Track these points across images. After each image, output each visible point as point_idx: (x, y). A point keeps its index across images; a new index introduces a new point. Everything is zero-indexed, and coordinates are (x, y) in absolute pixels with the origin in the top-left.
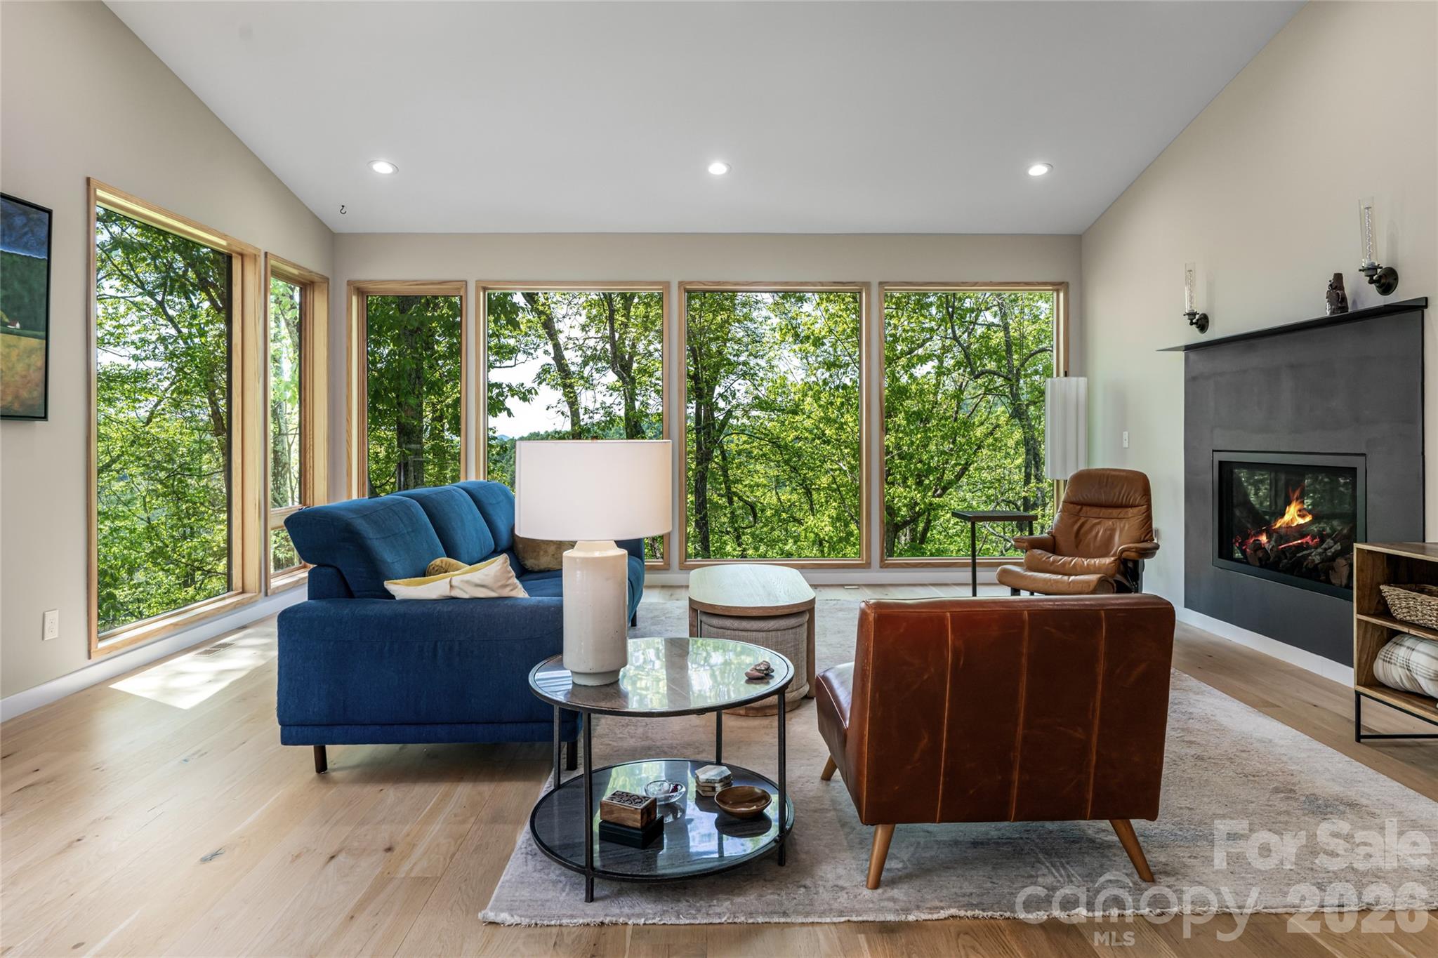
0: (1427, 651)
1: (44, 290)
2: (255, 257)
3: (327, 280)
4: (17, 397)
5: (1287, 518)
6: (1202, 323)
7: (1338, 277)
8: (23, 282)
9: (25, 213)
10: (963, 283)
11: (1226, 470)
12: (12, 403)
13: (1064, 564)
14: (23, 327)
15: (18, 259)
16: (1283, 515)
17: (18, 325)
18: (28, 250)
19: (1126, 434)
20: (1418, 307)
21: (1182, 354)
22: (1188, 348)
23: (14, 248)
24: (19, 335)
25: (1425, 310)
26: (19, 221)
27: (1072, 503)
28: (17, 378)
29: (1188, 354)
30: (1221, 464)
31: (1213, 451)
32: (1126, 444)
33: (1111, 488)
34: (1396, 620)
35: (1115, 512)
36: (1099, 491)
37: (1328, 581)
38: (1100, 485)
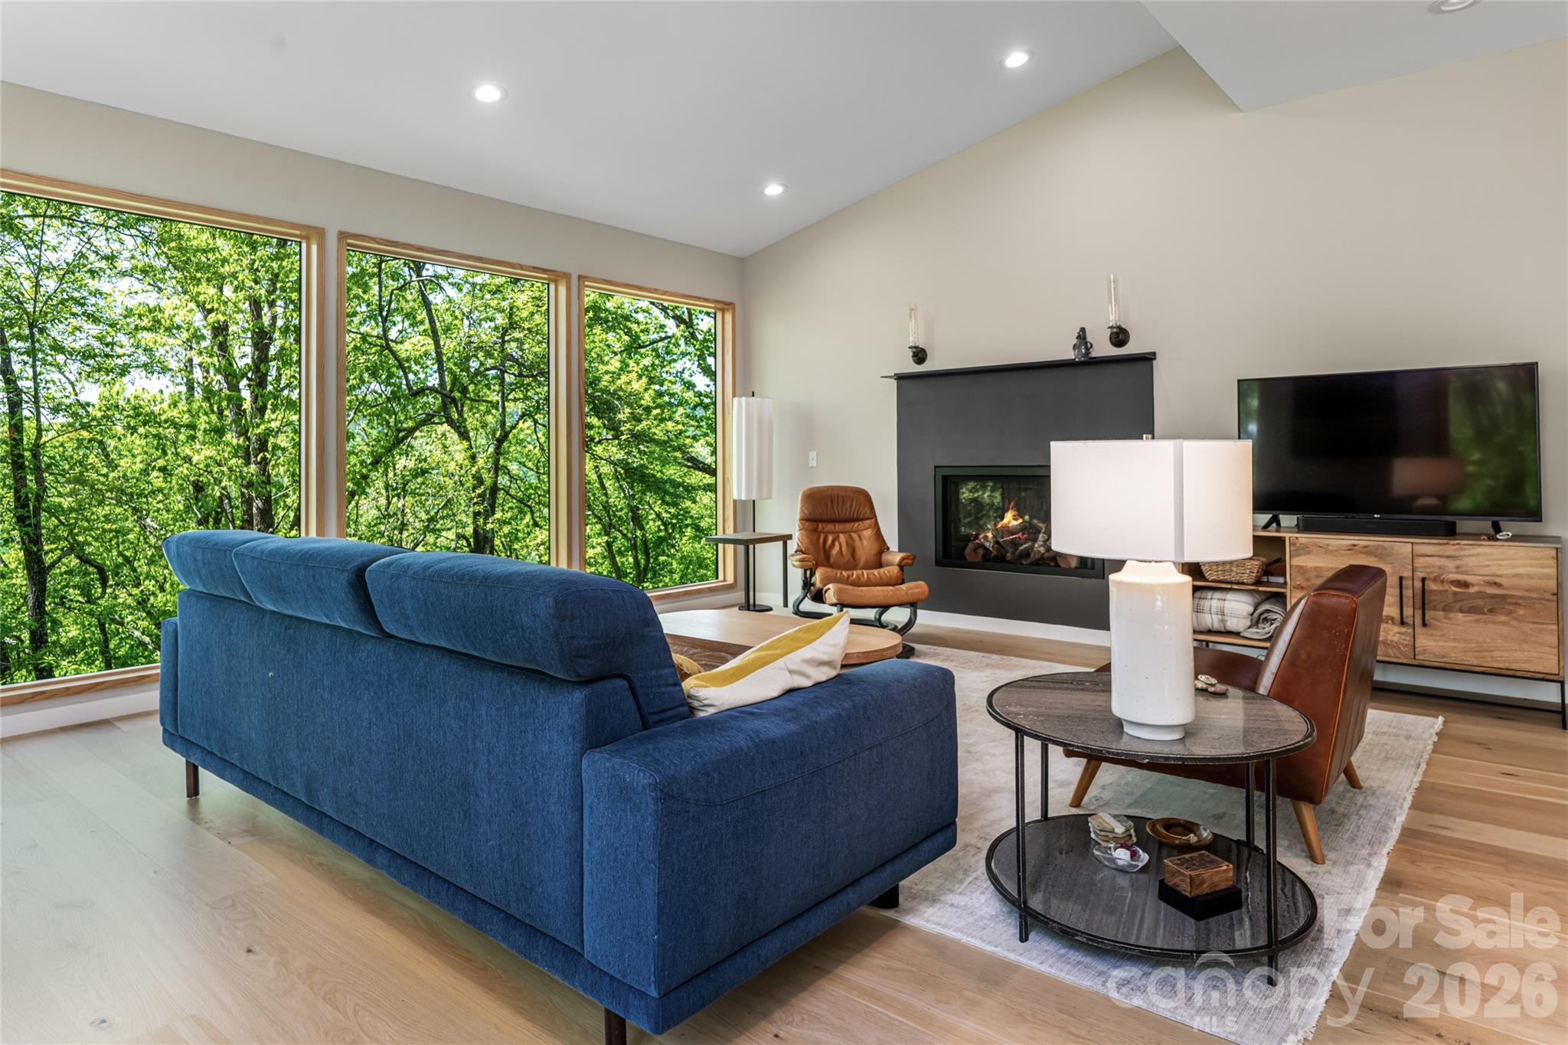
0: (1243, 600)
5: (1006, 520)
6: (920, 355)
7: (1083, 330)
11: (948, 483)
13: (858, 577)
16: (1002, 519)
19: (813, 455)
20: (1148, 359)
21: (894, 383)
22: (900, 378)
25: (1154, 362)
27: (808, 520)
29: (901, 382)
30: (945, 478)
31: (935, 467)
32: (813, 463)
33: (843, 503)
34: (1207, 581)
35: (848, 526)
36: (833, 507)
37: (1057, 565)
38: (832, 502)
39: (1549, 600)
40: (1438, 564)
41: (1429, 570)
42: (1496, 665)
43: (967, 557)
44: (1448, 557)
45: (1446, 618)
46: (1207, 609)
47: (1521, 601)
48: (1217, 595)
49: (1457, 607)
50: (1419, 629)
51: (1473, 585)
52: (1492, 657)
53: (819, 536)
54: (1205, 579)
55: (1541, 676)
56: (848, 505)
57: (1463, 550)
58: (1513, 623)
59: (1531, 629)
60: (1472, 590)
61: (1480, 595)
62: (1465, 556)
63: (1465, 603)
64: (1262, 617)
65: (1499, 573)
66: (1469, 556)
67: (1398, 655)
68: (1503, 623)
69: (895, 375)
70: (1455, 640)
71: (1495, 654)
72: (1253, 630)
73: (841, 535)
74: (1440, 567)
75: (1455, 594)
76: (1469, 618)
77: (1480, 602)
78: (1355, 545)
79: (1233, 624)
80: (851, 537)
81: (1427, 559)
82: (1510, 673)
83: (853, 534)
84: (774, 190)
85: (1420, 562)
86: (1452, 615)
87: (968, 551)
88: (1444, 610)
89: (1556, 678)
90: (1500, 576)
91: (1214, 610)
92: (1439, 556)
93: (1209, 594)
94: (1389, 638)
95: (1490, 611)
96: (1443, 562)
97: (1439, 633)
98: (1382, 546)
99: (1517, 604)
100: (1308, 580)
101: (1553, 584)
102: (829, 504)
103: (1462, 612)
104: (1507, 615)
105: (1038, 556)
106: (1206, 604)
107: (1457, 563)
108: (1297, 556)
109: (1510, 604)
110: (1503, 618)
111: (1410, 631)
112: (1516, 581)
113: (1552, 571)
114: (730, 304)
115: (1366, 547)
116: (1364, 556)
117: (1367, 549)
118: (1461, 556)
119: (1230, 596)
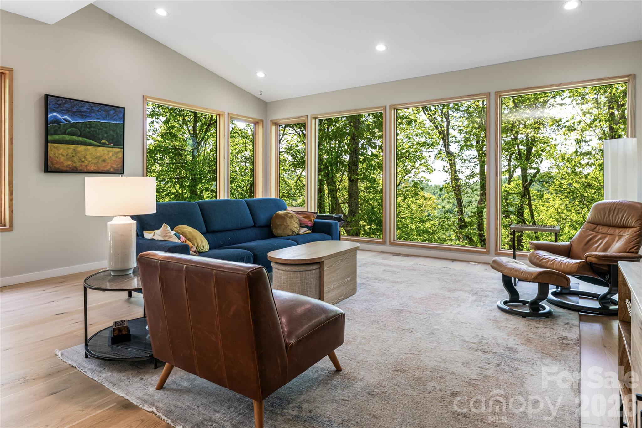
1: (122, 133)
2: (223, 115)
3: (262, 121)
4: (112, 167)
8: (114, 131)
9: (114, 109)
12: (110, 169)
14: (113, 145)
15: (112, 124)
17: (112, 145)
18: (116, 121)
23: (110, 121)
24: (112, 147)
26: (112, 112)
28: (112, 161)
36: (609, 215)
80: (613, 239)
83: (617, 237)
102: (607, 213)
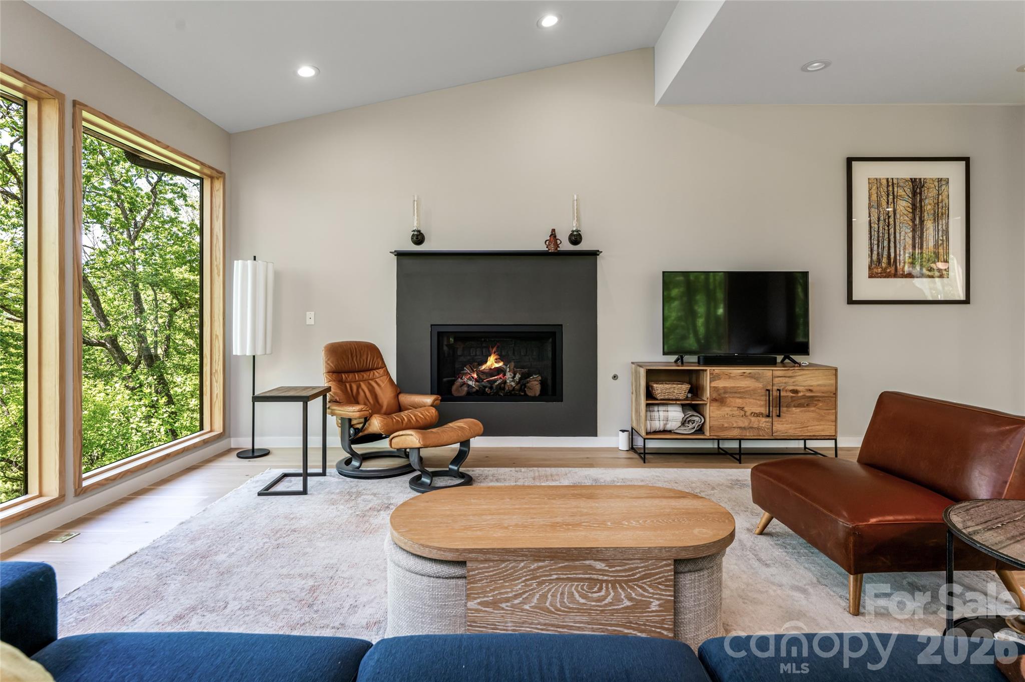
0: (677, 411)
5: (489, 363)
6: (418, 238)
7: (553, 230)
10: (158, 142)
11: (442, 337)
16: (486, 363)
19: (310, 314)
20: (594, 254)
21: (394, 259)
22: (400, 255)
25: (598, 257)
27: (333, 372)
29: (400, 257)
30: (440, 334)
31: (431, 325)
32: (310, 322)
33: (361, 357)
34: (657, 400)
35: (365, 375)
36: (353, 359)
37: (526, 395)
38: (352, 355)
39: (832, 397)
40: (784, 381)
41: (780, 385)
42: (809, 434)
43: (453, 393)
44: (789, 377)
45: (787, 411)
46: (657, 417)
47: (820, 399)
48: (661, 408)
49: (793, 404)
50: (775, 419)
51: (800, 392)
52: (807, 430)
53: (346, 386)
54: (656, 399)
55: (828, 437)
56: (365, 357)
57: (796, 372)
58: (817, 410)
59: (824, 413)
60: (800, 394)
61: (804, 397)
62: (796, 376)
63: (796, 402)
64: (688, 420)
65: (812, 384)
66: (799, 375)
67: (764, 434)
68: (813, 411)
69: (395, 251)
70: (791, 423)
71: (809, 428)
72: (682, 428)
73: (362, 383)
74: (785, 383)
75: (792, 397)
76: (798, 410)
77: (803, 401)
78: (744, 373)
79: (671, 426)
80: (370, 384)
81: (779, 378)
82: (815, 438)
83: (370, 381)
84: (306, 72)
85: (776, 380)
86: (790, 409)
87: (454, 388)
88: (787, 407)
89: (833, 437)
90: (812, 386)
91: (662, 418)
92: (785, 377)
93: (656, 408)
94: (760, 425)
95: (807, 405)
96: (787, 380)
97: (784, 420)
98: (758, 373)
99: (819, 400)
100: (719, 395)
101: (834, 388)
102: (350, 356)
103: (795, 407)
104: (815, 406)
105: (511, 389)
106: (656, 414)
107: (793, 380)
108: (714, 381)
109: (816, 401)
110: (812, 409)
111: (771, 420)
112: (818, 388)
113: (833, 382)
114: (221, 173)
115: (750, 373)
116: (749, 379)
117: (751, 375)
118: (795, 376)
119: (670, 408)
